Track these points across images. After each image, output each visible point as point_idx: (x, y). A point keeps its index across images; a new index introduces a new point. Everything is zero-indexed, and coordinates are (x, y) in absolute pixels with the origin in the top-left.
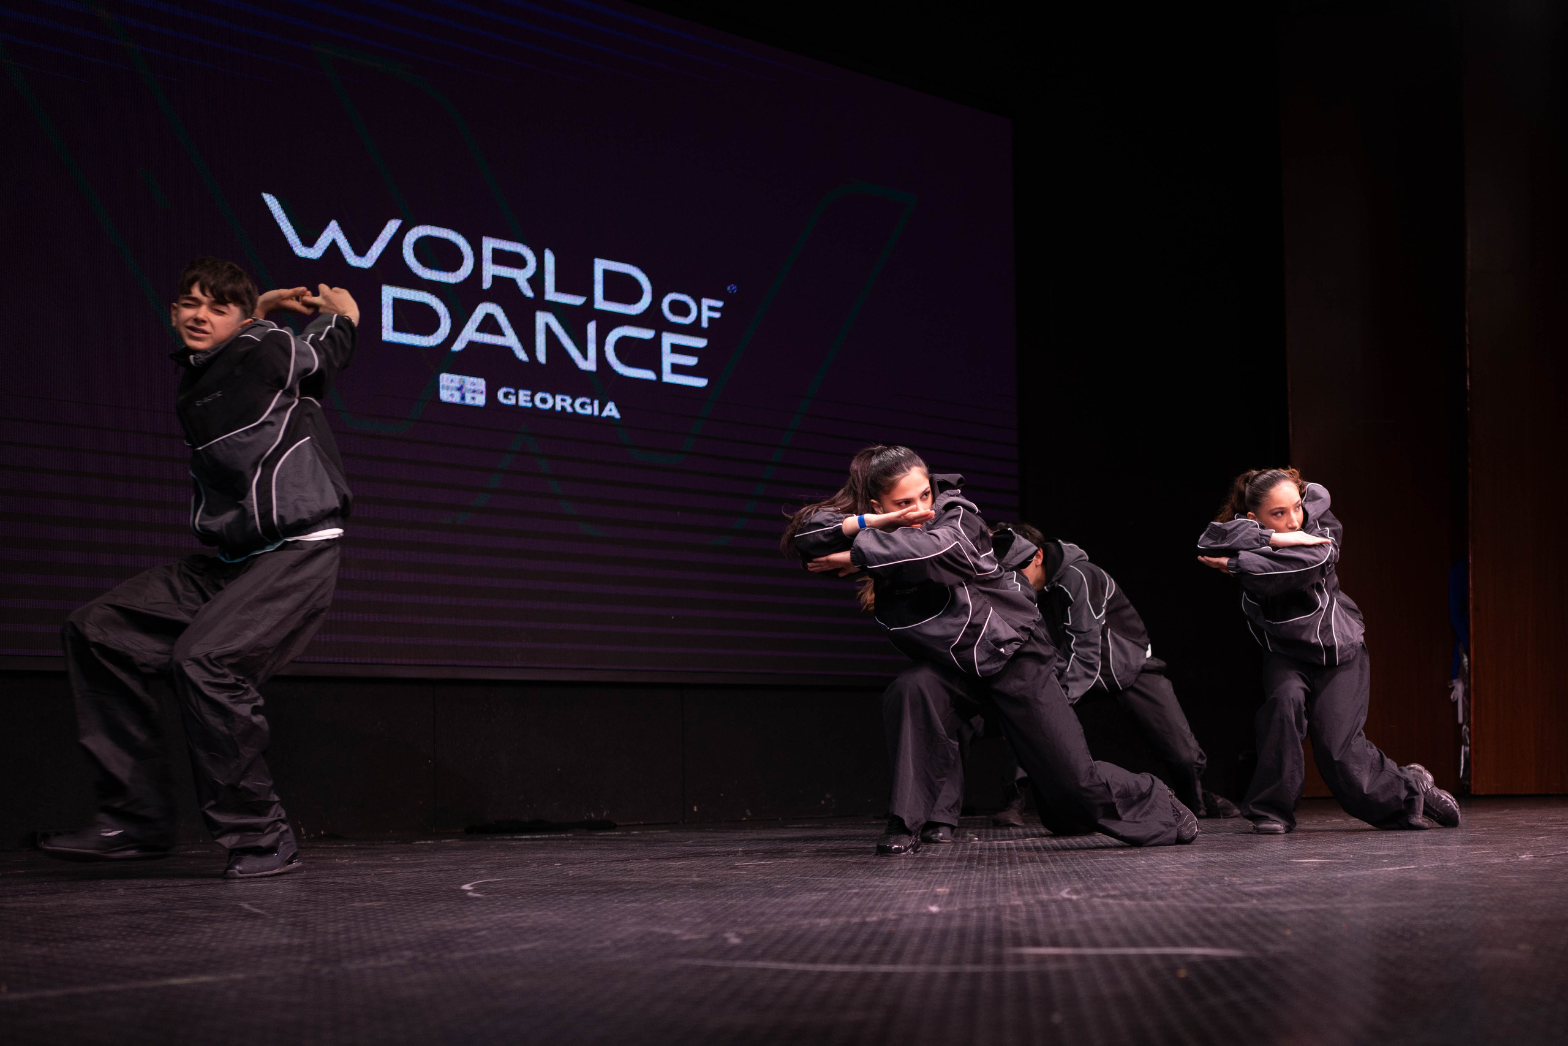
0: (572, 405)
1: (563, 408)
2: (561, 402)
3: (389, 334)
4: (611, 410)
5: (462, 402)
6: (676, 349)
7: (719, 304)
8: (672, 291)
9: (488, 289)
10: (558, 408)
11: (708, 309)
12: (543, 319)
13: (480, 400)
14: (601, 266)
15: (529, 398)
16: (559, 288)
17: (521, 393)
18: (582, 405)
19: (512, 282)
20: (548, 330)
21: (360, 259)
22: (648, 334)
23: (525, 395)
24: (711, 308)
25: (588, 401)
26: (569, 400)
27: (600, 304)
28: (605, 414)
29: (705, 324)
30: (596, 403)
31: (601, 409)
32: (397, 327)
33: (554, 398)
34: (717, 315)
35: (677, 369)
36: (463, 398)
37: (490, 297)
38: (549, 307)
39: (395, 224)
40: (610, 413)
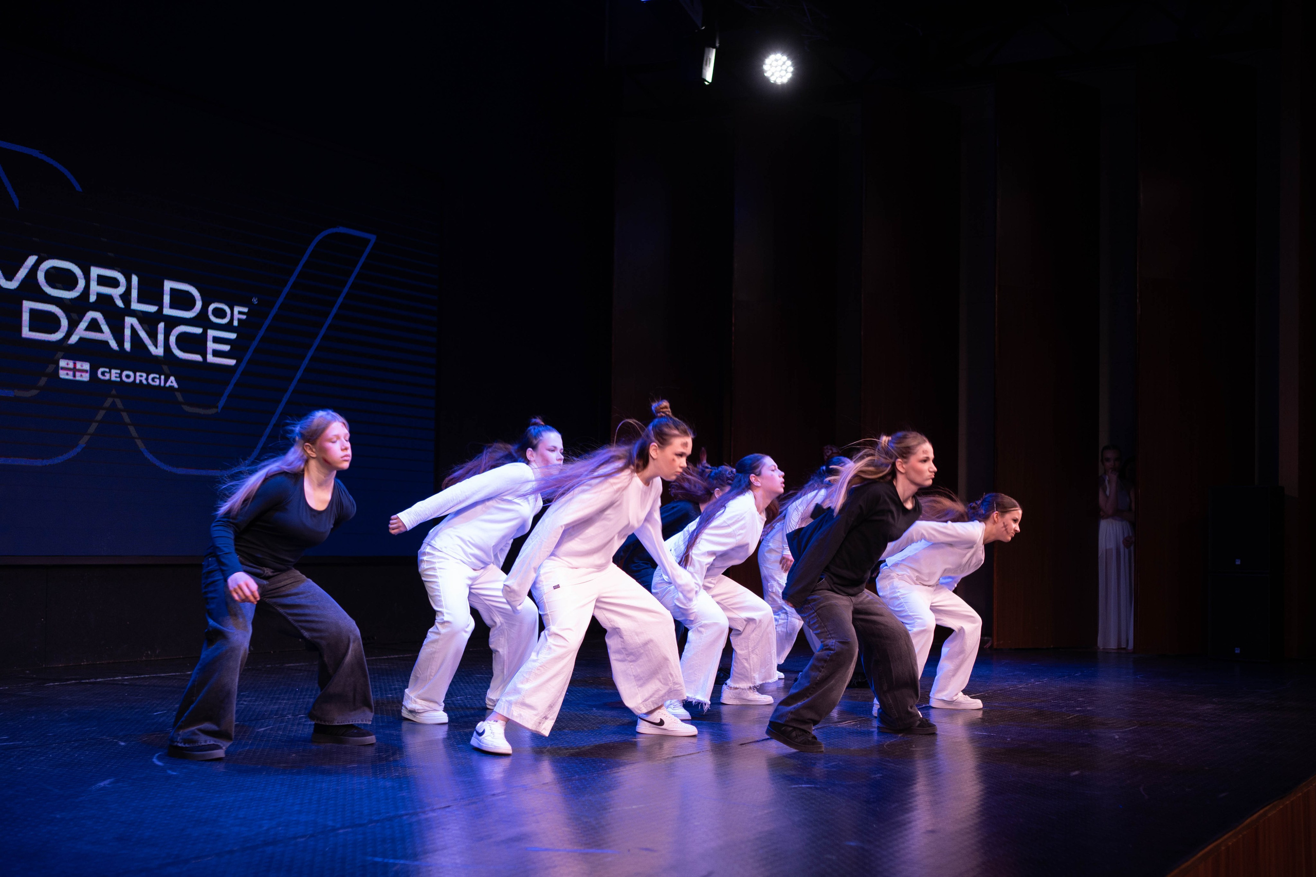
0: (147, 379)
1: (141, 381)
2: (141, 377)
3: (26, 333)
4: (172, 382)
5: (74, 379)
6: (216, 340)
7: (245, 310)
8: (214, 302)
9: (93, 303)
10: (138, 381)
11: (239, 312)
12: (130, 321)
13: (86, 377)
14: (168, 285)
15: (118, 375)
16: (140, 300)
17: (113, 371)
18: (153, 379)
19: (110, 298)
20: (133, 329)
21: (9, 283)
22: (198, 331)
24: (240, 313)
25: (158, 376)
26: (144, 375)
27: (167, 311)
28: (168, 384)
29: (236, 323)
30: (163, 377)
31: (166, 381)
32: (31, 329)
34: (244, 317)
35: (216, 353)
36: (74, 376)
37: (94, 307)
38: (134, 314)
39: (32, 260)
40: (171, 384)
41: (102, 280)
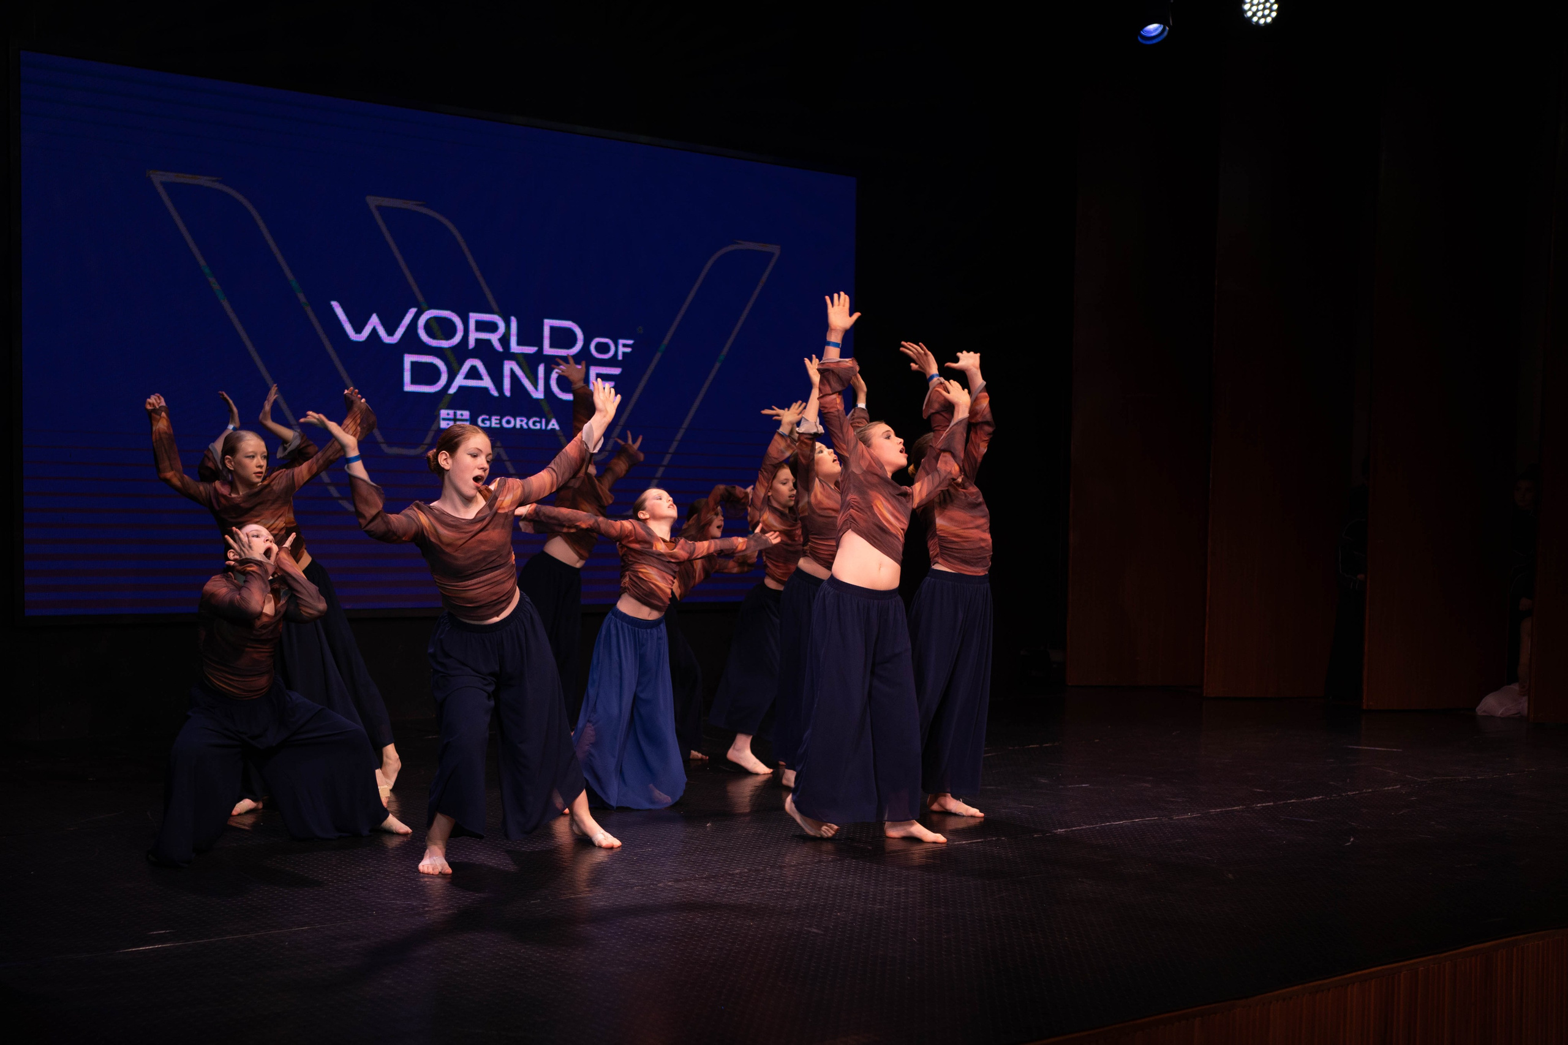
0: (527, 424)
1: (521, 426)
3: (409, 387)
4: (553, 425)
7: (630, 342)
8: (597, 337)
9: (473, 349)
10: (518, 426)
11: (623, 348)
12: (509, 366)
14: (548, 323)
15: (498, 422)
16: (520, 342)
17: (494, 418)
18: (534, 423)
19: (488, 342)
20: (512, 372)
21: (390, 338)
23: (496, 419)
24: (625, 346)
25: (538, 419)
27: (548, 350)
28: (549, 428)
29: (620, 357)
30: (543, 420)
31: (547, 424)
32: (414, 381)
33: (515, 420)
34: (629, 350)
37: (473, 354)
38: (513, 357)
39: (413, 310)
40: (553, 427)
41: (481, 326)
